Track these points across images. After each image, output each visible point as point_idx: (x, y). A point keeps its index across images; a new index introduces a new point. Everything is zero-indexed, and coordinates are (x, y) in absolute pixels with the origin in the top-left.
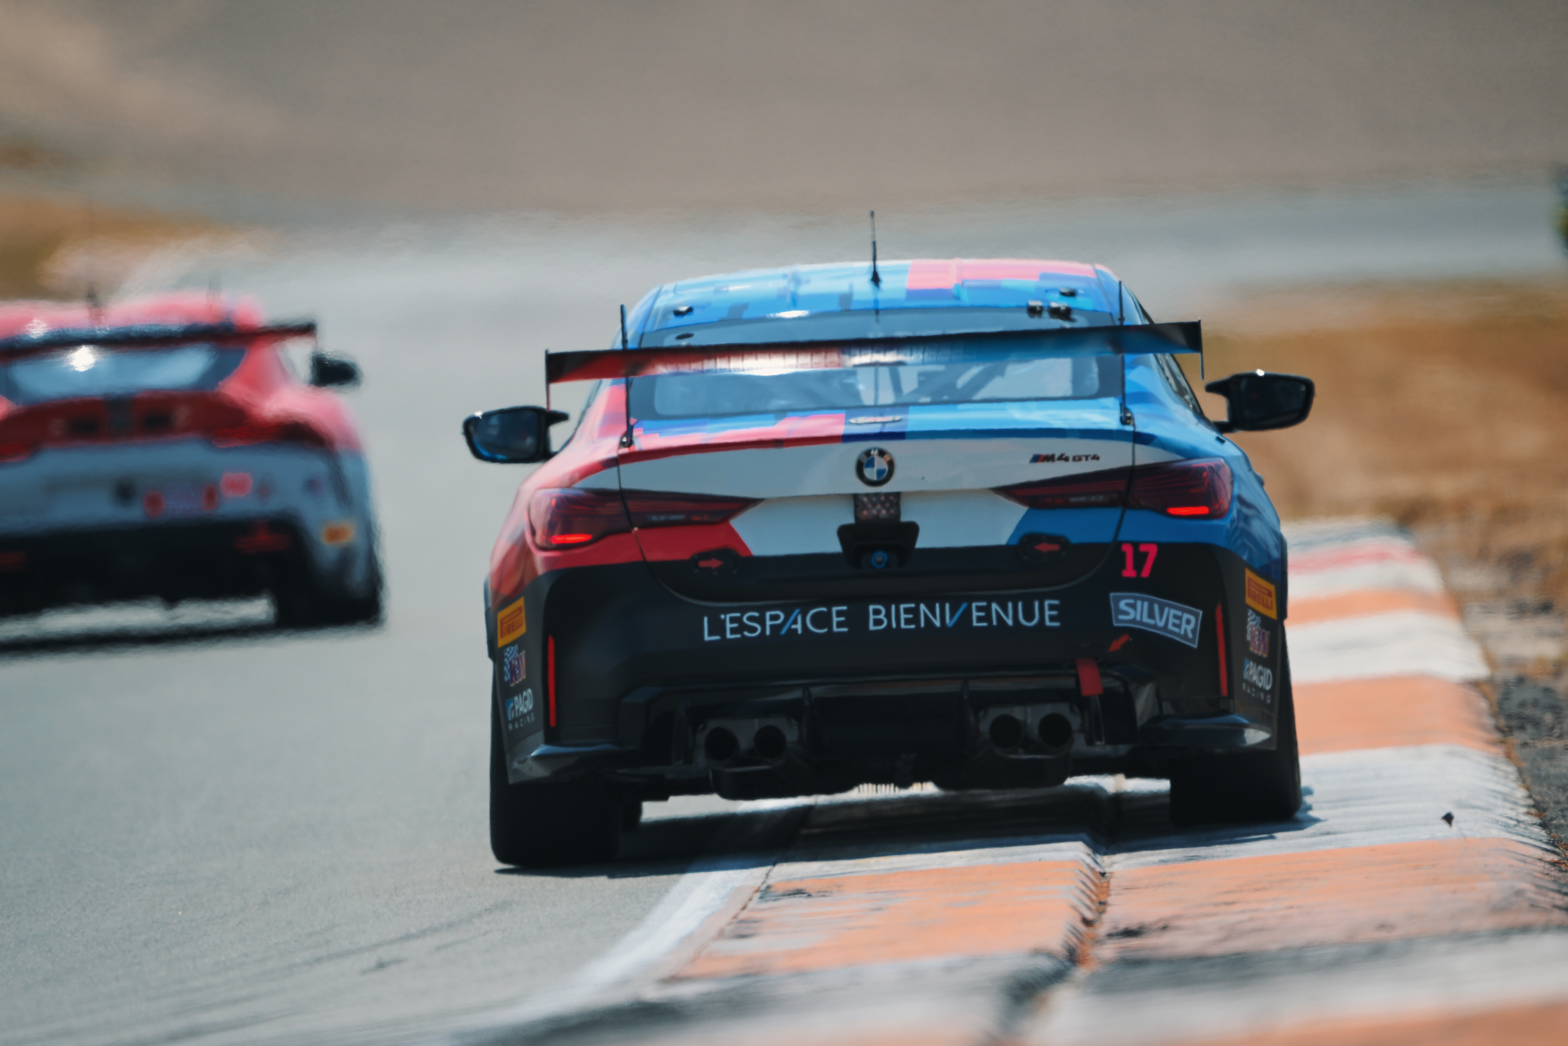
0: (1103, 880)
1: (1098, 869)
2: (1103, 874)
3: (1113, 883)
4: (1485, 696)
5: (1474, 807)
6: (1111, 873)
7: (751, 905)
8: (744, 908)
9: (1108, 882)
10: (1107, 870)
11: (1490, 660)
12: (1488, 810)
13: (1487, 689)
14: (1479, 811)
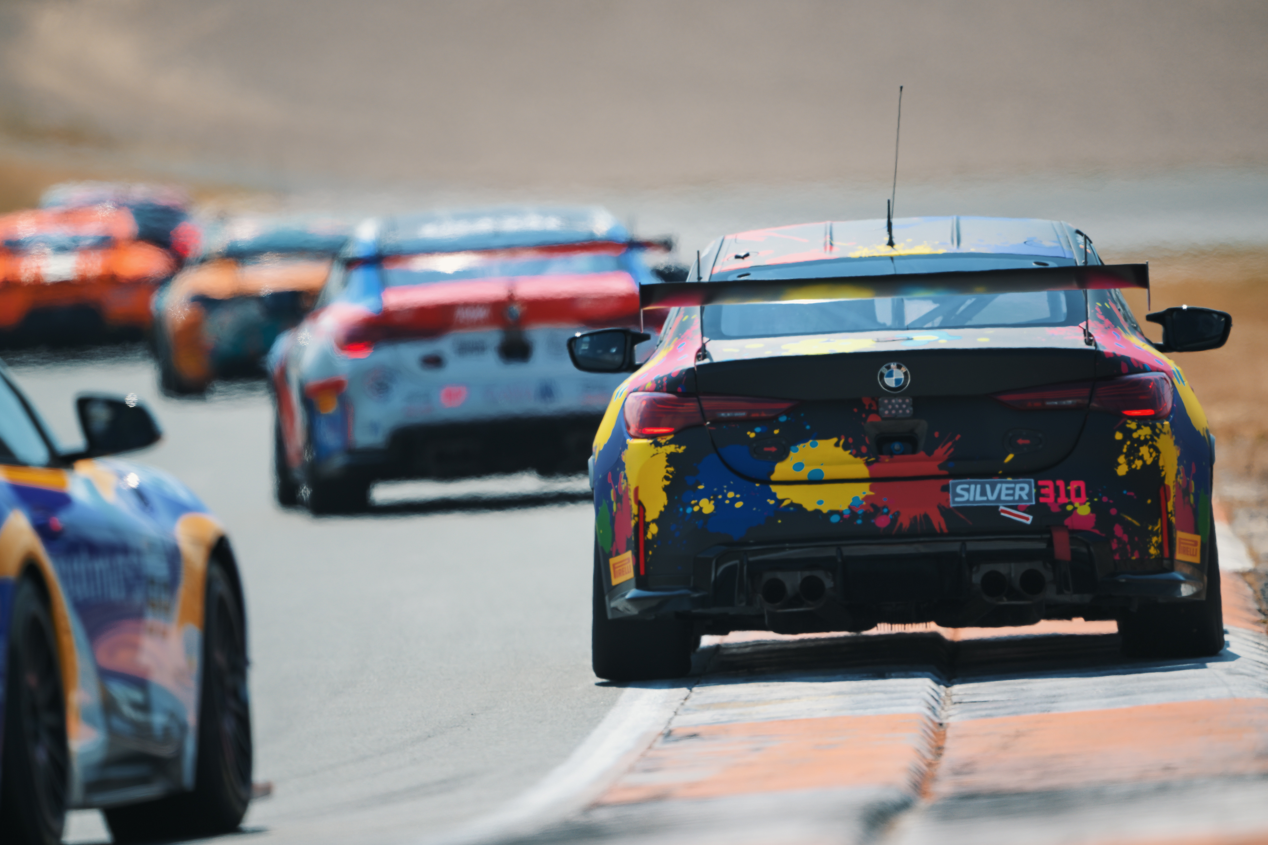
0: (941, 730)
1: (937, 721)
2: (941, 724)
3: (949, 733)
4: (1250, 585)
5: (1241, 674)
6: (948, 724)
7: (657, 745)
8: (650, 748)
9: (945, 731)
10: (945, 721)
11: (1254, 556)
12: (1253, 676)
13: (1250, 578)
14: (1247, 677)
